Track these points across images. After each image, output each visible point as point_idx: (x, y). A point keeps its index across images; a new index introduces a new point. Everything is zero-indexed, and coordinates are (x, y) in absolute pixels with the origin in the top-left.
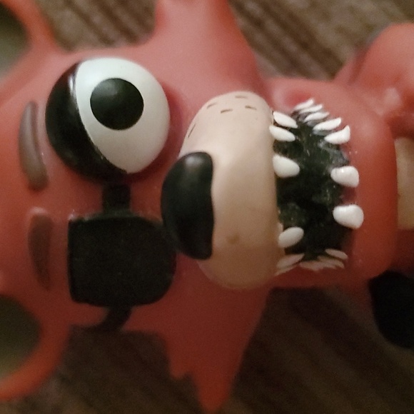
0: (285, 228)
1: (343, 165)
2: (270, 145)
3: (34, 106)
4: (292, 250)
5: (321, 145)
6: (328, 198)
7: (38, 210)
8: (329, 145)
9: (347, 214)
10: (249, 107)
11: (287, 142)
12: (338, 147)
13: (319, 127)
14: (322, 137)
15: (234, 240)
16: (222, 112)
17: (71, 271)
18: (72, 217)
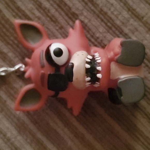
0: (87, 78)
1: (99, 66)
2: (85, 62)
3: (43, 51)
4: (88, 82)
5: (96, 63)
6: (96, 72)
7: (43, 71)
8: (97, 62)
9: (99, 76)
10: (82, 55)
11: (89, 62)
12: (99, 63)
13: (96, 59)
14: (96, 61)
15: (77, 79)
16: (78, 55)
17: (48, 83)
18: (49, 73)
